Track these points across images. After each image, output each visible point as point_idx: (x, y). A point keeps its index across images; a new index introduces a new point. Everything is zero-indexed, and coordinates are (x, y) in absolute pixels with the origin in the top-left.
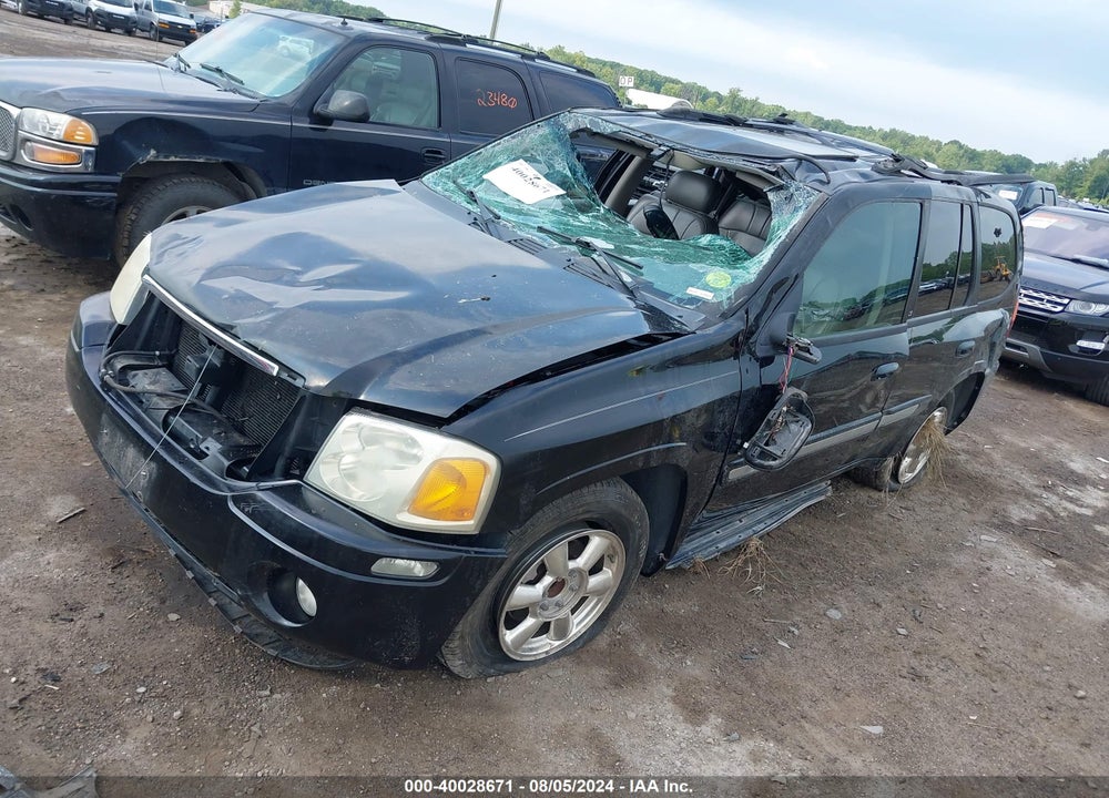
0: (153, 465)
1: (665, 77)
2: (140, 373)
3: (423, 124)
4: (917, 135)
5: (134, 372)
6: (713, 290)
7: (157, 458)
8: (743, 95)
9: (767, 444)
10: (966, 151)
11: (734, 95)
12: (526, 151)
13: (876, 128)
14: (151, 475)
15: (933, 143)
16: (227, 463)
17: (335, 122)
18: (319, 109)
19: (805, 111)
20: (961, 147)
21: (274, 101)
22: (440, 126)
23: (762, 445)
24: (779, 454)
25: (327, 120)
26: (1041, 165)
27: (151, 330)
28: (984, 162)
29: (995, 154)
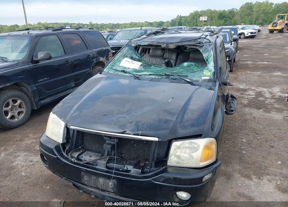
0: (114, 180)
1: (71, 23)
2: (83, 155)
3: (60, 55)
4: (137, 22)
5: (81, 156)
6: (208, 76)
7: (114, 178)
8: (93, 23)
9: (230, 108)
10: (149, 23)
11: (91, 24)
12: (125, 55)
13: (127, 23)
14: (114, 184)
15: (141, 23)
16: (140, 171)
17: (40, 61)
18: (35, 59)
19: (109, 23)
20: (148, 22)
21: (21, 61)
22: (65, 54)
23: (229, 109)
24: (234, 109)
25: (37, 62)
26: (166, 22)
27: (76, 142)
28: (154, 25)
29: (155, 22)
